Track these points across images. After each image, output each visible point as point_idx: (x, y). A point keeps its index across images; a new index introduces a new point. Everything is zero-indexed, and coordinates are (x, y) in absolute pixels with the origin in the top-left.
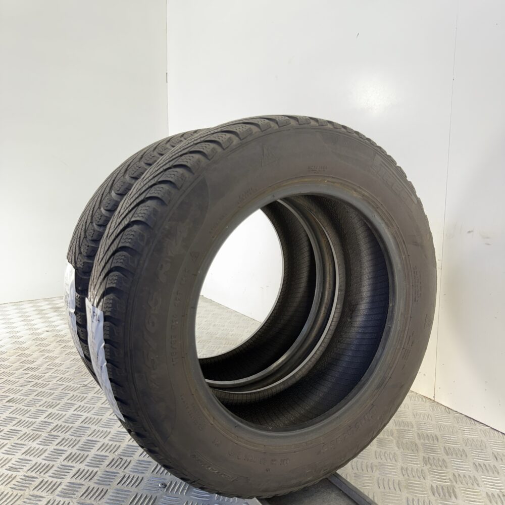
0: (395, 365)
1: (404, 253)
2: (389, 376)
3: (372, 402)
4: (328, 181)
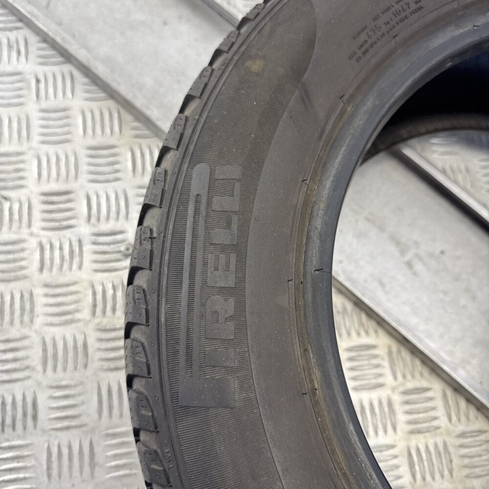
1: (342, 113)
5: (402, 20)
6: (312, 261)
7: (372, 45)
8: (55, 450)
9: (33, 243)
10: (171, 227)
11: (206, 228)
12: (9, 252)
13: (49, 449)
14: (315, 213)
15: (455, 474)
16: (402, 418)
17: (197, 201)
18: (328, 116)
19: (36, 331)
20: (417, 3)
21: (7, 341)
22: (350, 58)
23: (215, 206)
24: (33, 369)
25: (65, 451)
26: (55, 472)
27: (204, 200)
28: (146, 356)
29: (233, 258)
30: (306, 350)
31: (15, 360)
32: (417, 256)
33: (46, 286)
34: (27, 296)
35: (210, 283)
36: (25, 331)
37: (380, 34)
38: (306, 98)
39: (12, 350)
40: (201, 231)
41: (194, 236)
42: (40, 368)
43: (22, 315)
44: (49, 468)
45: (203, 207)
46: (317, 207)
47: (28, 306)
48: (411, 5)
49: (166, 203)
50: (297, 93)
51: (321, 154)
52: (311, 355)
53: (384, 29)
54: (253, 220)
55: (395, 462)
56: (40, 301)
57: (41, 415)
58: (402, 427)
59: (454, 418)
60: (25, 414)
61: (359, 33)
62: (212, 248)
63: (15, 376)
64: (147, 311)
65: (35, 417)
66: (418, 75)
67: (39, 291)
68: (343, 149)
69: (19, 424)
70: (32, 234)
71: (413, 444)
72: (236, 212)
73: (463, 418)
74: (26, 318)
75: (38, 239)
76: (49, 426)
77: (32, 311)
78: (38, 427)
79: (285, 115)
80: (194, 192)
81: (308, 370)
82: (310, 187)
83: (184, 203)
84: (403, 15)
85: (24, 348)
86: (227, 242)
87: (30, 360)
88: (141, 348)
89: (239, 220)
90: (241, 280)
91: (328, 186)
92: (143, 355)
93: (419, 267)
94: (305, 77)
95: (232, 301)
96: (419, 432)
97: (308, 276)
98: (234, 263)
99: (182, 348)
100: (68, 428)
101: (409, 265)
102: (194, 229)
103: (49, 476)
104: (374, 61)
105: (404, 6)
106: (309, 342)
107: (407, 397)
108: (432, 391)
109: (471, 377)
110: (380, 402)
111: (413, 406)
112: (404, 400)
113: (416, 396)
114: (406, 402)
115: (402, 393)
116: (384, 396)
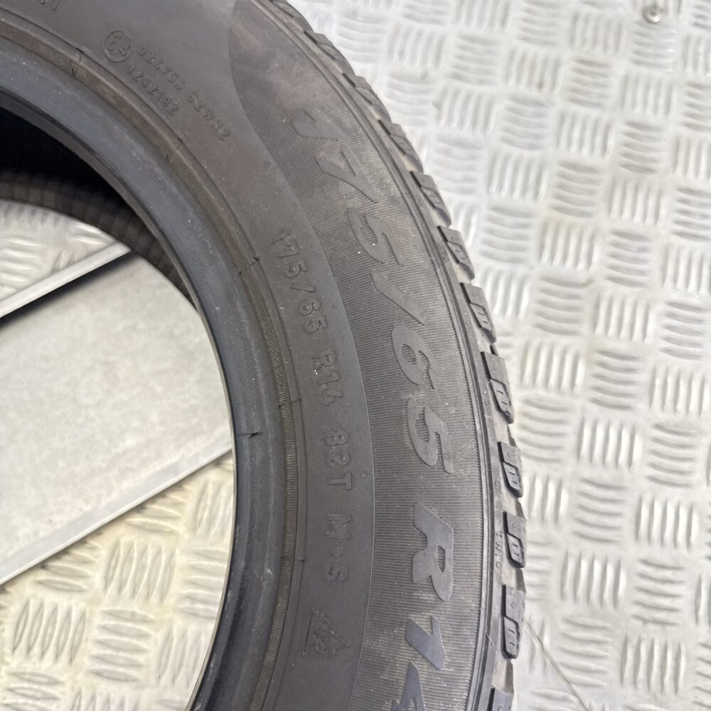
15: (152, 617)
16: (45, 665)
55: (98, 698)
59: (80, 583)
71: (88, 663)
73: (85, 569)
107: (23, 645)
108: (32, 601)
109: (36, 534)
110: (11, 690)
111: (39, 639)
112: (24, 651)
113: (27, 630)
114: (29, 649)
115: (14, 649)
116: (6, 678)
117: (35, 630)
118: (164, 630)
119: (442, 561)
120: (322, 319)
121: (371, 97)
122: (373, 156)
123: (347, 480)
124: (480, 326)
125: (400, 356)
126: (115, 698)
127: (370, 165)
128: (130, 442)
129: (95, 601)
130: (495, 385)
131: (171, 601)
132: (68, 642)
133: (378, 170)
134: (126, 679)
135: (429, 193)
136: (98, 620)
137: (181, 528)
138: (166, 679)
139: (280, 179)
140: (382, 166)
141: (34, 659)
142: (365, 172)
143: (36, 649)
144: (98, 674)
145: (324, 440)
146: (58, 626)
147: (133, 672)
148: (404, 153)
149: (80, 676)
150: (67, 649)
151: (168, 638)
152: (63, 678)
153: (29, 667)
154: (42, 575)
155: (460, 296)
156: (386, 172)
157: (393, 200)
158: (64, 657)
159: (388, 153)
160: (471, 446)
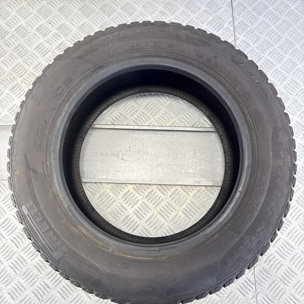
0: (81, 77)
1: (47, 166)
2: (89, 72)
3: (111, 59)
4: (109, 249)
5: (44, 129)
6: (66, 206)
7: (41, 143)
8: (60, 291)
9: (9, 242)
10: (28, 225)
11: (34, 220)
12: (4, 250)
13: (58, 292)
14: (58, 194)
15: (176, 209)
16: (150, 205)
17: (28, 216)
18: (44, 170)
19: (30, 265)
20: (44, 121)
21: (24, 274)
22: (38, 151)
23: (32, 214)
24: (38, 275)
25: (63, 289)
26: (65, 297)
27: (29, 214)
28: (45, 256)
29: (45, 222)
30: (77, 228)
31: (31, 277)
32: (123, 154)
33: (22, 250)
34: (19, 258)
35: (44, 232)
36: (27, 267)
37: (41, 138)
38: (34, 171)
39: (27, 275)
40: (34, 222)
41: (33, 224)
42: (39, 273)
43: (23, 264)
44: (63, 297)
45: (30, 216)
46: (58, 192)
47: (22, 260)
48: (43, 123)
49: (23, 220)
50: (31, 172)
51: (49, 180)
52: (80, 227)
53: (41, 136)
54: (43, 210)
55: (157, 218)
56: (24, 256)
57: (50, 285)
58: (152, 207)
59: (165, 193)
60: (45, 289)
61: (36, 143)
62: (39, 224)
63: (34, 281)
64: (37, 246)
65: (48, 287)
66: (60, 138)
67: (22, 253)
68: (54, 173)
69: (46, 292)
70: (6, 240)
71: (159, 210)
72: (38, 212)
73: (168, 191)
74: (25, 264)
75: (10, 239)
76: (54, 286)
77: (25, 260)
78: (51, 289)
79: (33, 180)
80: (26, 214)
81: (80, 231)
82: (52, 190)
83: (26, 218)
84: (43, 128)
85: (30, 272)
86: (41, 220)
87: (35, 274)
88: (42, 255)
89: (40, 213)
90: (50, 226)
91: (57, 185)
92: (44, 256)
93: (125, 157)
94: (31, 166)
95: (51, 232)
96: (158, 205)
97: (67, 210)
98: (46, 223)
99: (49, 249)
100: (60, 283)
101: (122, 159)
102: (32, 222)
103: (65, 299)
104: (45, 147)
105: (42, 125)
106: (77, 225)
107: (148, 198)
108: (154, 190)
109: (162, 178)
110: (141, 205)
111: (151, 199)
112: (148, 199)
113: (150, 195)
114: (149, 200)
115: (146, 198)
116: (141, 202)
117: (152, 196)
118: (177, 213)
119: (262, 231)
120: (264, 181)
121: (294, 145)
122: (289, 157)
123: (254, 209)
124: (290, 197)
125: (274, 195)
126: (160, 220)
127: (288, 159)
128: (191, 171)
129: (166, 198)
130: (287, 209)
131: (181, 208)
132: (157, 203)
133: (289, 160)
134: (164, 218)
135: (295, 168)
136: (165, 202)
137: (191, 194)
138: (172, 223)
139: (271, 153)
140: (290, 160)
141: (149, 202)
142: (286, 160)
143: (150, 200)
144: (159, 213)
145: (253, 200)
146: (157, 198)
147: (166, 217)
148: (295, 158)
149: (155, 211)
150: (156, 204)
151: (177, 215)
152: (152, 210)
153: (147, 203)
154: (159, 187)
155: (290, 190)
156: (290, 162)
157: (288, 167)
158: (155, 205)
159: (292, 157)
160: (277, 217)
